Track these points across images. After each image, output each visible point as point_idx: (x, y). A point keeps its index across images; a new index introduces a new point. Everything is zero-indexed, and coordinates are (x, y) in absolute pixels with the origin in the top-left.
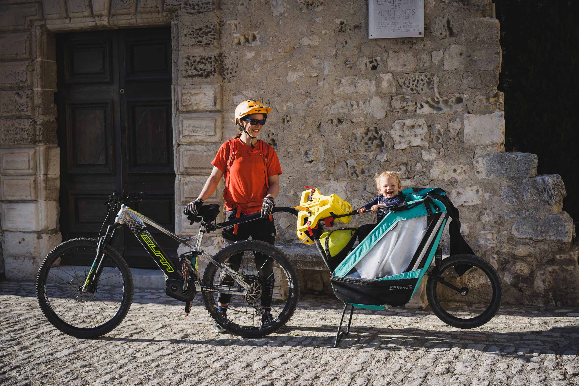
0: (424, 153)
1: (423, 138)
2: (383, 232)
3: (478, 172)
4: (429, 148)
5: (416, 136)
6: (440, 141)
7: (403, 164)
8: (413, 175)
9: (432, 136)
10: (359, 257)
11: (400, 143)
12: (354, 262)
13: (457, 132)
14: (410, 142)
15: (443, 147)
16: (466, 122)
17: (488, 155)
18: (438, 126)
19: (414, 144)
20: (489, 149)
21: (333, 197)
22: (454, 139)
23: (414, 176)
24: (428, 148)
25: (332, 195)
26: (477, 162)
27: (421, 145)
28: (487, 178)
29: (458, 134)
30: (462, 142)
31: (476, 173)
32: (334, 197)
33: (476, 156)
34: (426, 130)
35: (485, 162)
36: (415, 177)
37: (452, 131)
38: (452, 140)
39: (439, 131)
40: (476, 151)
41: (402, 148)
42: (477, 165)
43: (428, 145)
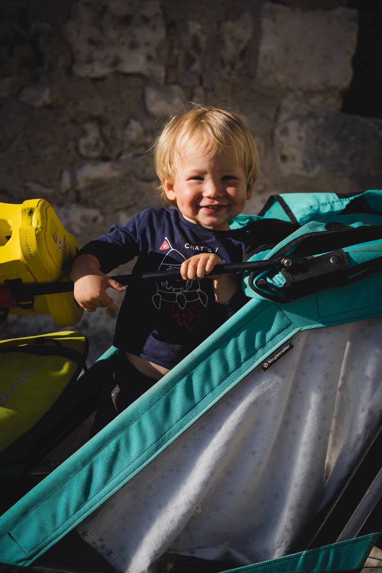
0: (151, 95)
1: (154, 54)
2: (226, 373)
3: (284, 158)
4: (166, 83)
5: (133, 46)
6: (196, 67)
7: (92, 119)
8: (116, 152)
9: (176, 52)
10: (106, 481)
11: (90, 61)
12: (79, 507)
13: (242, 47)
14: (116, 62)
15: (201, 83)
16: (267, 23)
17: (312, 115)
18: (194, 27)
19: (129, 67)
20: (316, 100)
21: (36, 216)
22: (232, 65)
23: (119, 155)
24: (162, 82)
25: (33, 203)
26: (285, 131)
27: (146, 72)
28: (304, 173)
29: (243, 53)
30: (251, 76)
31: (279, 160)
32: (44, 217)
33: (284, 116)
34: (161, 33)
35: (303, 134)
36: (123, 157)
37: (229, 44)
38: (227, 69)
39: (196, 40)
40: (285, 103)
41: (94, 75)
42: (283, 139)
43: (163, 74)
